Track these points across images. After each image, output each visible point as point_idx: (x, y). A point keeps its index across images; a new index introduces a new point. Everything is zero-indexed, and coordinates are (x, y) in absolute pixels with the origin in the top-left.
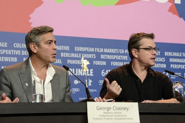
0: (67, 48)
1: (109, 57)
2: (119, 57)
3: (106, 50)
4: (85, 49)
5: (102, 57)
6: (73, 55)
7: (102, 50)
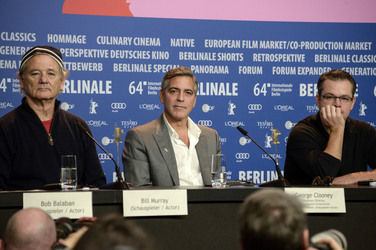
0: (190, 43)
1: (269, 58)
2: (288, 58)
3: (263, 45)
4: (223, 43)
5: (256, 57)
6: (201, 56)
7: (255, 45)
